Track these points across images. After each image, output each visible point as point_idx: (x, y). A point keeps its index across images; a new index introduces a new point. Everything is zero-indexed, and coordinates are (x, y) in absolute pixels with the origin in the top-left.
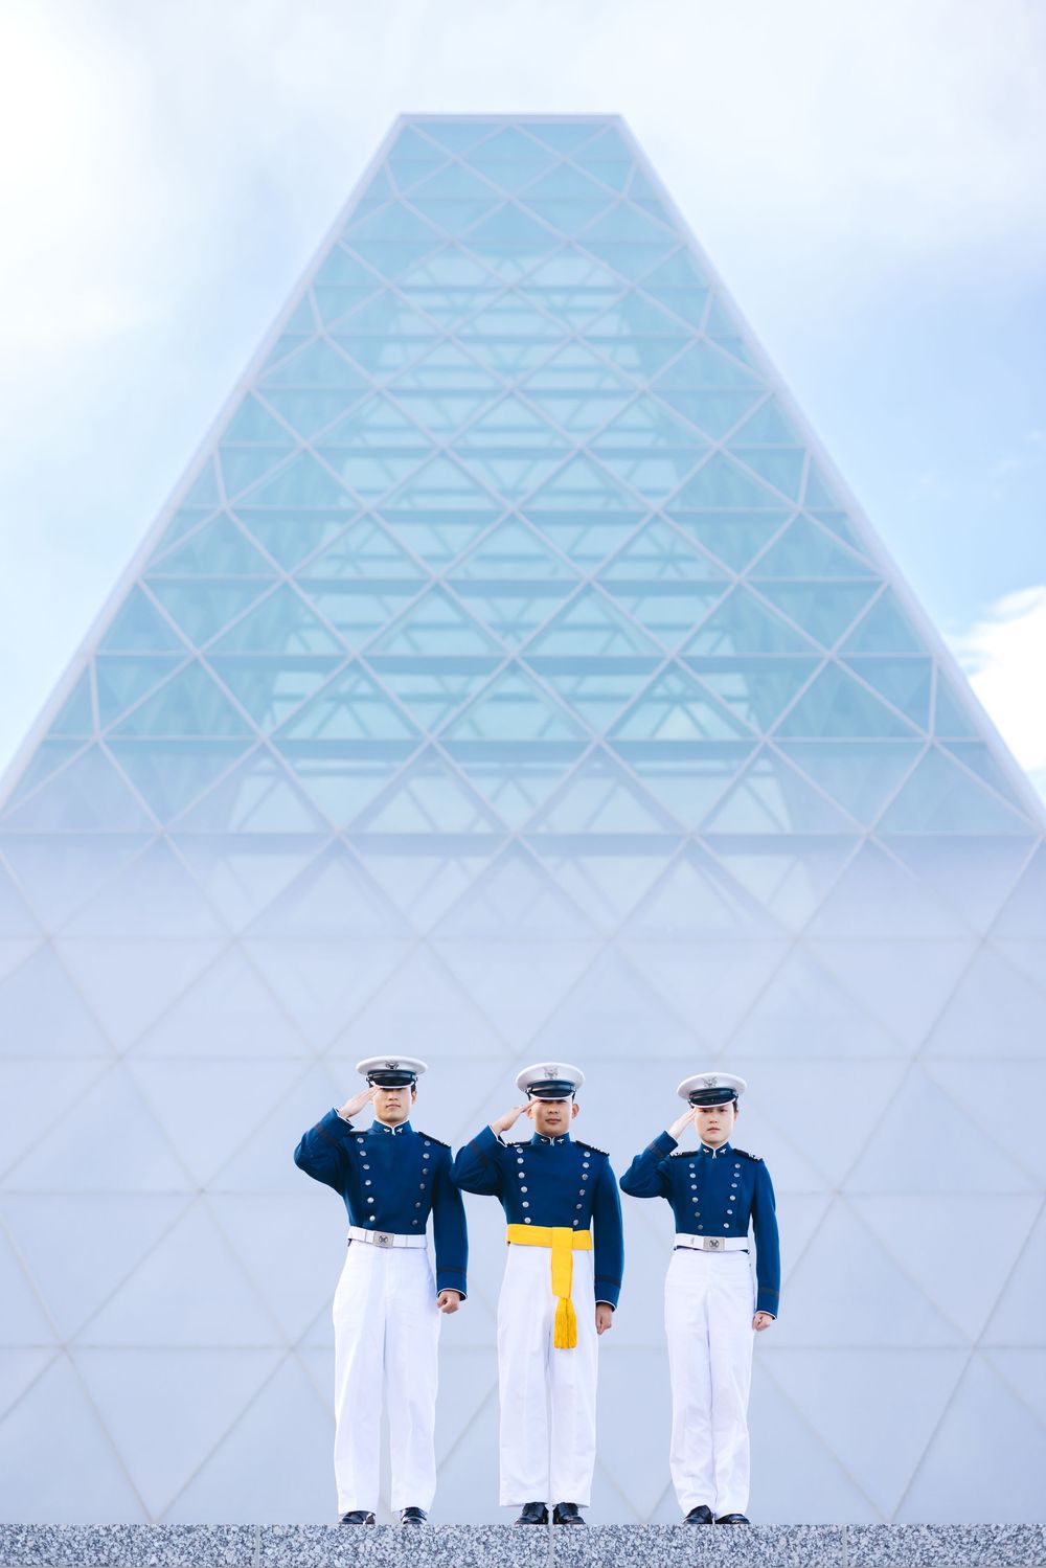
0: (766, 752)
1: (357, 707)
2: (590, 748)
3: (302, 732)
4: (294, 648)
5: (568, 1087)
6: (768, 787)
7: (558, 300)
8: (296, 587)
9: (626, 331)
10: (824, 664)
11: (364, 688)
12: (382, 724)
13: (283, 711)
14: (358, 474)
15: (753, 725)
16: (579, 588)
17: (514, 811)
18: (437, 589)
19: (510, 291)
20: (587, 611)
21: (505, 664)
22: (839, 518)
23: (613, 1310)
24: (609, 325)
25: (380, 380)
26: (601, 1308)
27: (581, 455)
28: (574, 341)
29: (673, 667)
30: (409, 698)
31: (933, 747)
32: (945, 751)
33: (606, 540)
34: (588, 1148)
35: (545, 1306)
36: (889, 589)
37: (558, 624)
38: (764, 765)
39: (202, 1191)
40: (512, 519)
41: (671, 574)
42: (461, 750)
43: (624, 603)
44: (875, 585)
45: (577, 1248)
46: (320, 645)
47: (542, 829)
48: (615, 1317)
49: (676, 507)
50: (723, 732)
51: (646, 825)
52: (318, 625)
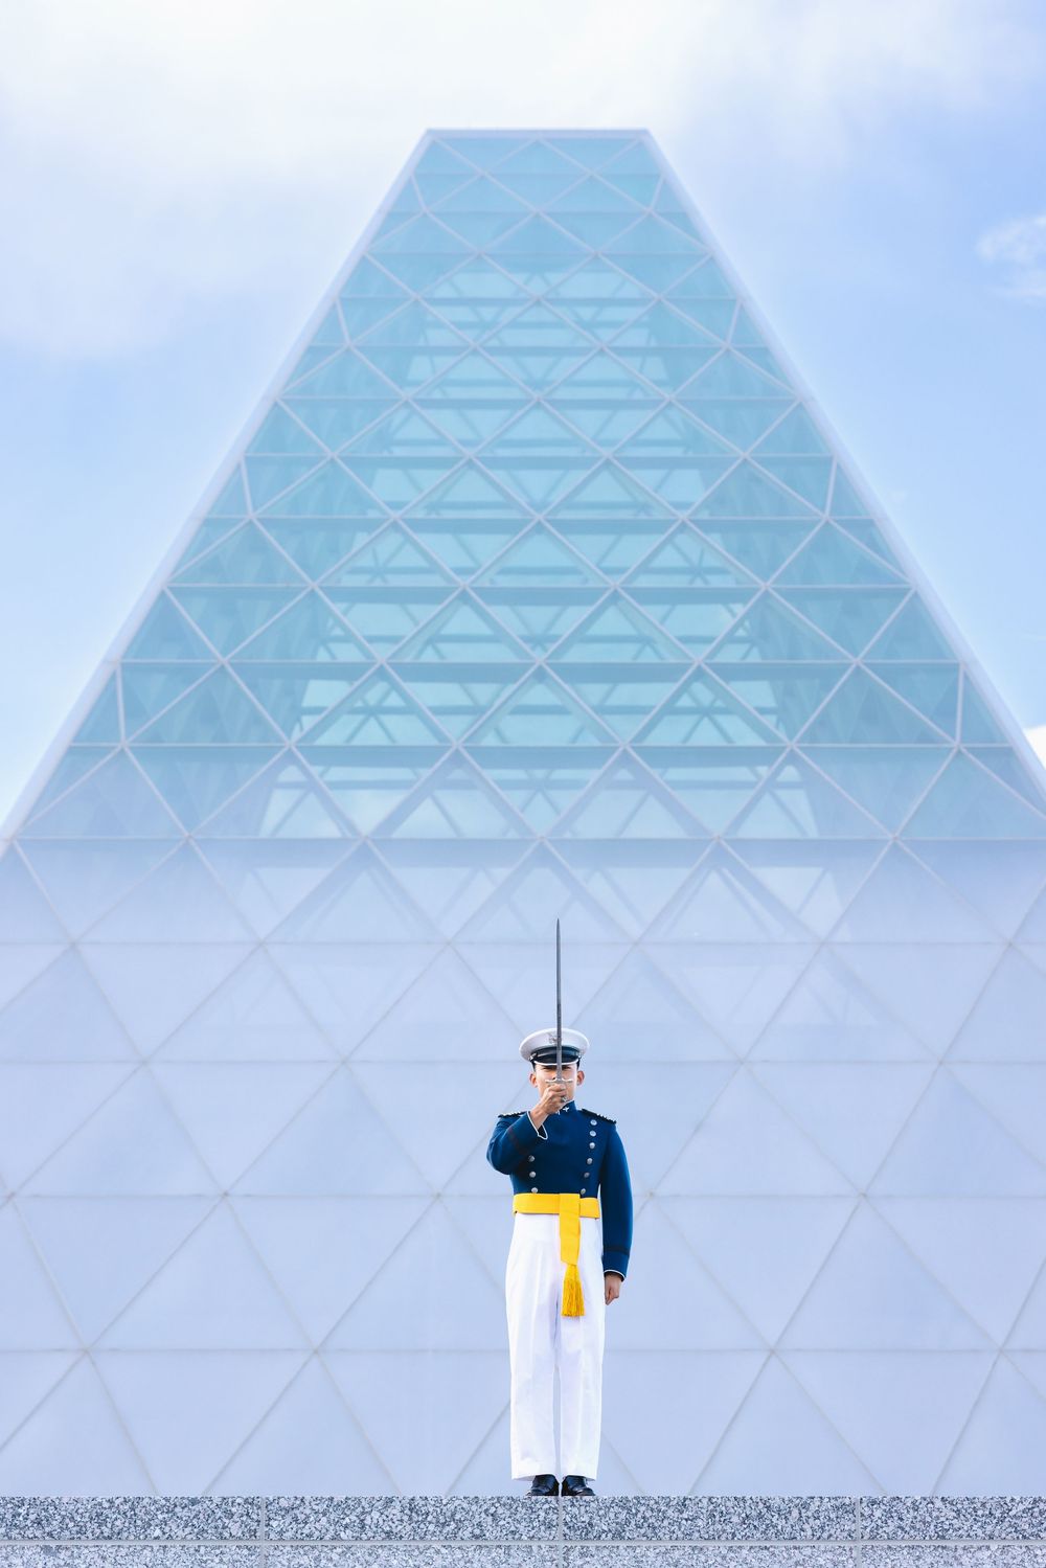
0: (793, 759)
1: (385, 718)
2: (617, 754)
3: (329, 738)
4: (323, 656)
5: (573, 1053)
6: (799, 801)
7: (587, 313)
8: (321, 594)
9: (653, 343)
10: (849, 672)
11: (394, 700)
12: (407, 731)
13: (308, 722)
14: (386, 486)
15: (781, 734)
16: (605, 596)
17: (541, 818)
18: (464, 597)
19: (538, 303)
20: (612, 622)
21: (530, 671)
22: (867, 527)
23: (622, 1280)
24: (637, 338)
25: (408, 393)
26: (609, 1278)
27: (608, 464)
28: (601, 352)
29: (699, 675)
30: (440, 710)
31: (959, 754)
32: (971, 757)
33: (633, 550)
34: (594, 1116)
35: (553, 1273)
36: (916, 595)
37: (580, 636)
38: (790, 773)
39: (226, 1194)
40: (539, 528)
41: (699, 583)
42: (487, 757)
43: (653, 612)
44: (904, 592)
45: (585, 1214)
46: (347, 654)
47: (568, 835)
48: (624, 1288)
49: (705, 515)
50: (751, 739)
51: (672, 830)
52: (348, 638)
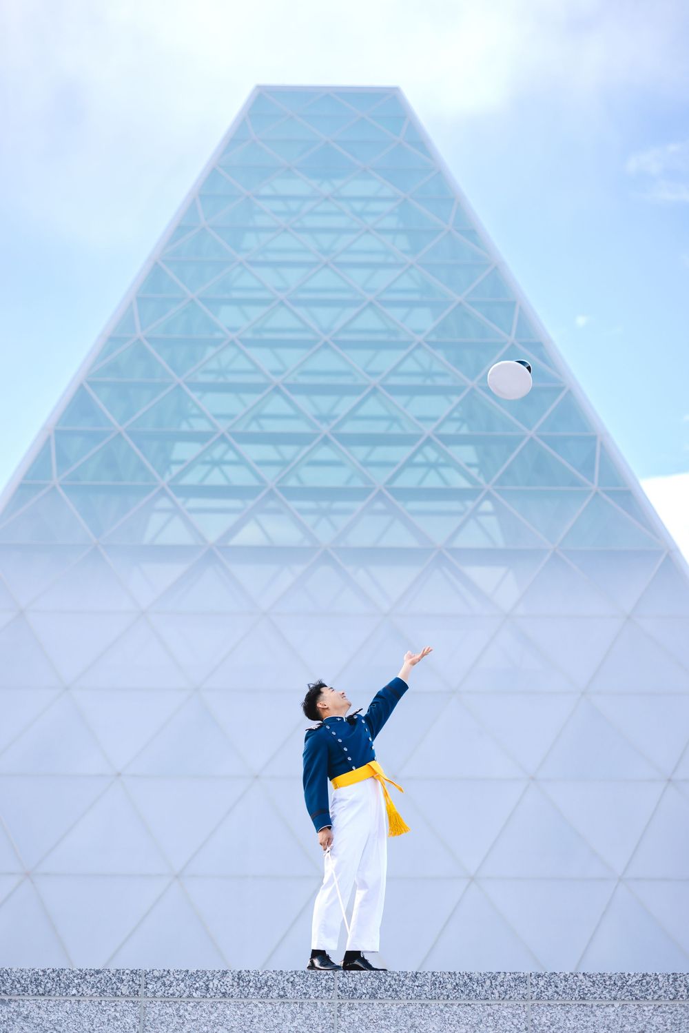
0: (489, 496)
1: (226, 468)
2: (374, 493)
3: (189, 480)
4: (184, 427)
6: (491, 522)
7: (358, 206)
8: (184, 386)
9: (401, 226)
10: (526, 440)
11: (231, 456)
12: (239, 476)
13: (175, 469)
14: (227, 317)
15: (481, 480)
16: (369, 390)
17: (325, 533)
18: (277, 390)
19: (327, 199)
20: (372, 407)
21: (319, 438)
22: (538, 347)
24: (390, 222)
25: (242, 257)
27: (371, 304)
28: (368, 232)
29: (429, 441)
30: (261, 463)
31: (597, 494)
32: (604, 496)
33: (387, 360)
36: (570, 392)
37: (352, 415)
38: (487, 506)
39: (119, 775)
40: (326, 345)
41: (429, 382)
42: (292, 493)
43: (399, 400)
44: (562, 389)
46: (201, 425)
47: (343, 545)
49: (433, 338)
50: (461, 483)
51: (410, 542)
52: (201, 415)
